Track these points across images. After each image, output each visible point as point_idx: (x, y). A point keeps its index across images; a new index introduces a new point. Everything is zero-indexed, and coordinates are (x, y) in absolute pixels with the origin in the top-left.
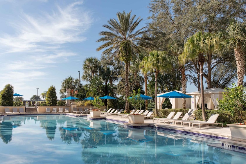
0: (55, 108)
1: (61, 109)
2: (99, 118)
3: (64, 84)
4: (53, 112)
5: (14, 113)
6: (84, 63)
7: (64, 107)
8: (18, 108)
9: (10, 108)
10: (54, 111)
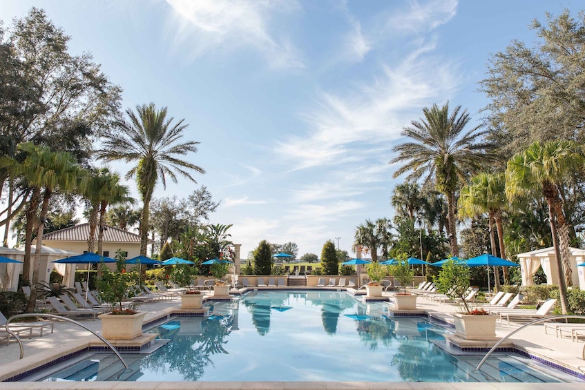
0: (332, 279)
1: (342, 281)
2: (379, 298)
3: (359, 235)
4: (330, 287)
5: (271, 286)
6: (394, 194)
7: (348, 277)
8: (276, 278)
9: (265, 278)
10: (331, 284)
